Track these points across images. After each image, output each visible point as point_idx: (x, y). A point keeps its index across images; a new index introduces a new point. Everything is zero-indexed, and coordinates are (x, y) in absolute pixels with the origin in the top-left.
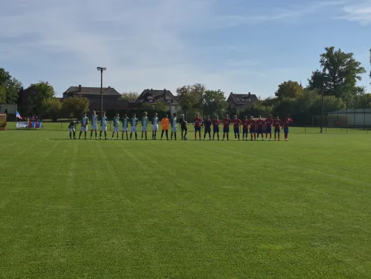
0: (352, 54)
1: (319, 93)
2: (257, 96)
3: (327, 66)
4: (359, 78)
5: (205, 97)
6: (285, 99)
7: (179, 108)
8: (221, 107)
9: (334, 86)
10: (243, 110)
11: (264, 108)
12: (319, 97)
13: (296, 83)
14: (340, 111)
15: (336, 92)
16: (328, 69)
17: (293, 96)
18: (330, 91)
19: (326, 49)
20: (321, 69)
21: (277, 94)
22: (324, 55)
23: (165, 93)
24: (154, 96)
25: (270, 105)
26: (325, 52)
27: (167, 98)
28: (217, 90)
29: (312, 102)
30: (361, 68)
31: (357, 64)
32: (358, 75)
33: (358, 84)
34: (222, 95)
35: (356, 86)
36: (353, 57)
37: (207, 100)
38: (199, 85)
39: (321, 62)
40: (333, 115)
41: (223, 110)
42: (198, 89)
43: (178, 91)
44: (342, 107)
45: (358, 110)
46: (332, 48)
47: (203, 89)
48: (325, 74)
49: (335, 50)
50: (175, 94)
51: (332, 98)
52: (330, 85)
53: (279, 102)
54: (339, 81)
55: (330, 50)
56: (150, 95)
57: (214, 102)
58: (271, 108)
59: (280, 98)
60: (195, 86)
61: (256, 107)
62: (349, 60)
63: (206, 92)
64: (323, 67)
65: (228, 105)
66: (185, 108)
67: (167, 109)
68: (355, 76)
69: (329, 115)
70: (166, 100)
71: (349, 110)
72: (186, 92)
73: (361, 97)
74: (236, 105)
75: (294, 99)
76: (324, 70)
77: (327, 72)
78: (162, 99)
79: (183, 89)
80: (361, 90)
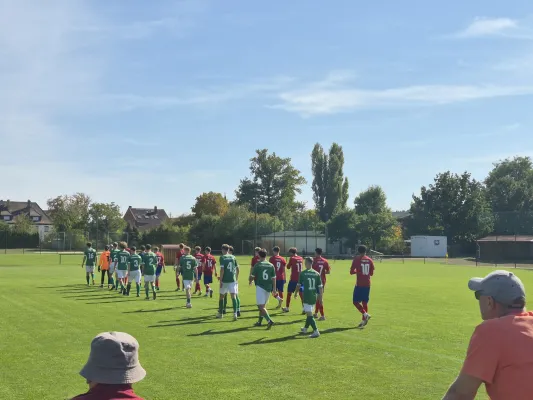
0: (289, 160)
1: (251, 209)
2: (167, 213)
3: (259, 174)
4: (299, 191)
5: (91, 212)
6: (205, 216)
7: (52, 229)
8: (116, 228)
9: (268, 199)
10: (148, 232)
11: (176, 229)
12: (249, 215)
13: (219, 195)
14: (277, 234)
15: (271, 208)
16: (261, 177)
17: (216, 213)
18: (263, 206)
19: (258, 152)
20: (251, 178)
21: (194, 210)
22: (254, 159)
23: (29, 206)
24: (11, 211)
25: (185, 224)
26: (257, 156)
27: (32, 213)
28: (110, 203)
29: (240, 222)
30: (301, 178)
31: (295, 173)
32: (297, 186)
33: (298, 198)
34: (115, 209)
35: (295, 201)
36: (291, 163)
37: (95, 217)
38: (82, 195)
39: (251, 168)
40: (267, 239)
41: (118, 231)
42: (81, 201)
43: (49, 203)
44: (279, 228)
45: (299, 233)
46: (265, 151)
47: (87, 201)
48: (256, 184)
49: (269, 154)
50: (45, 207)
51: (267, 217)
52: (263, 198)
53: (198, 221)
54: (274, 194)
55: (262, 154)
56: (6, 209)
57: (105, 221)
58: (187, 229)
59: (198, 216)
60: (75, 196)
61: (165, 227)
62: (285, 166)
63: (93, 205)
64: (254, 175)
65: (125, 224)
66: (61, 228)
67: (32, 230)
68: (293, 188)
69: (263, 239)
70: (32, 217)
71: (288, 233)
72: (61, 205)
73: (302, 216)
74: (137, 224)
75: (217, 218)
76: (256, 179)
77: (259, 181)
78: (24, 215)
79: (57, 200)
80: (301, 206)
